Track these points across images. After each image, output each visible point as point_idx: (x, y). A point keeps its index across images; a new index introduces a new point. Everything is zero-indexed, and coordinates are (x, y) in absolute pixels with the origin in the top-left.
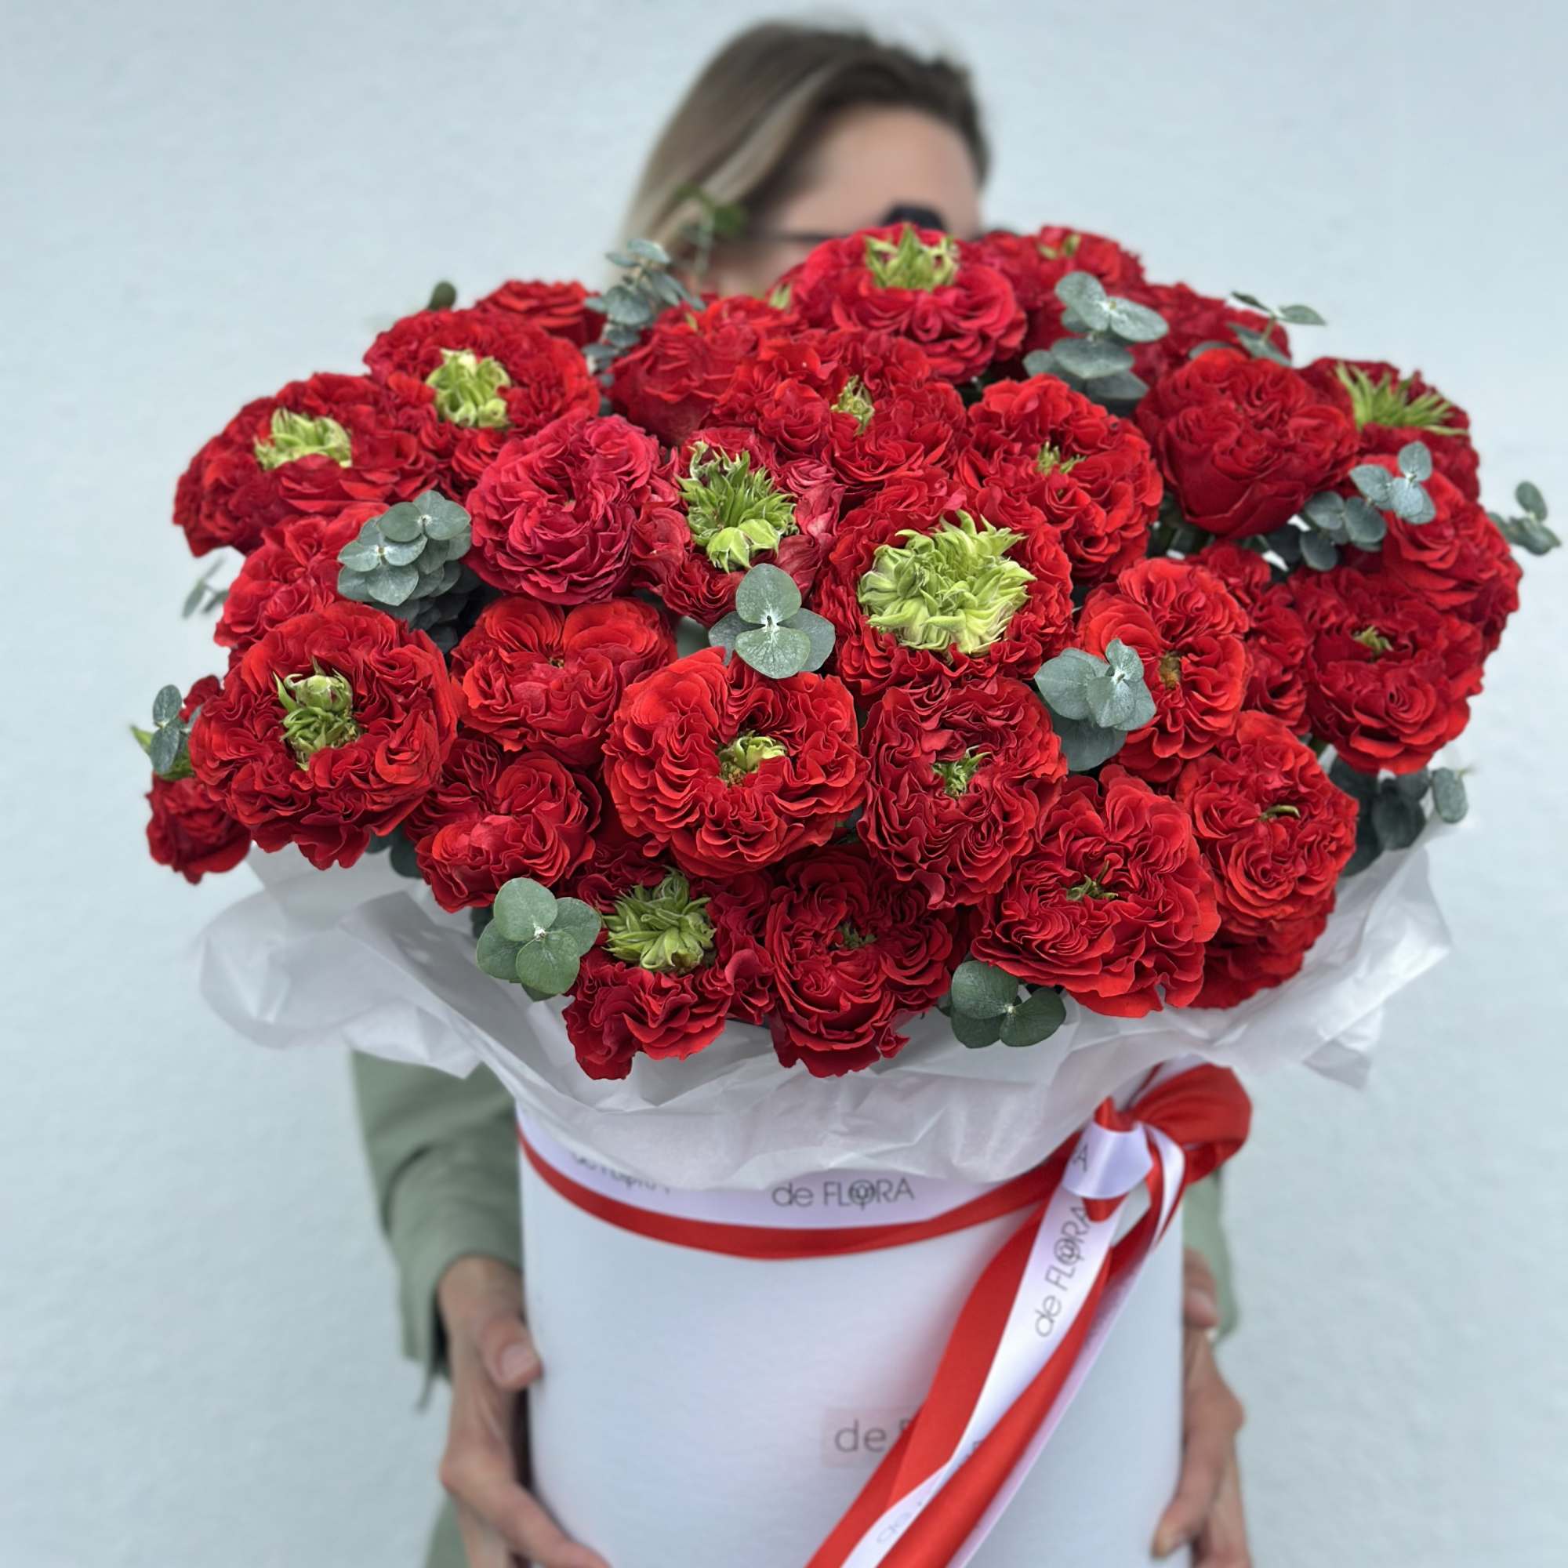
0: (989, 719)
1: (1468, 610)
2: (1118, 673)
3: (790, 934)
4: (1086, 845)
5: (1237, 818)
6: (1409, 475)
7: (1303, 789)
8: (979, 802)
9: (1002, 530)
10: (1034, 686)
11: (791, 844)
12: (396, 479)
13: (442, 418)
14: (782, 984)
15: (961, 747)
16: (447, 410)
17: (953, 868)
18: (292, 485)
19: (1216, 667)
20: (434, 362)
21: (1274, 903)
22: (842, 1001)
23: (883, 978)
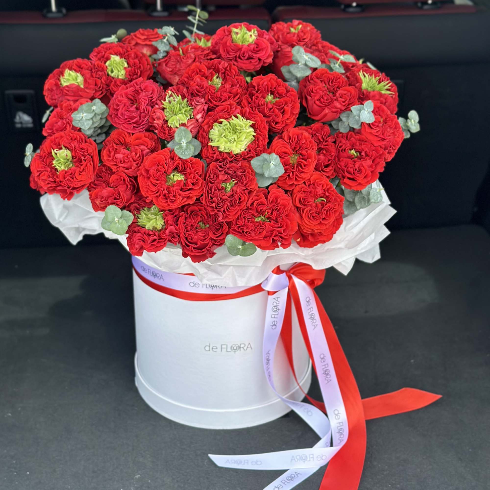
0: (238, 173)
1: (383, 146)
2: (272, 162)
3: (185, 225)
4: (261, 207)
5: (307, 202)
6: (366, 110)
7: (327, 194)
8: (233, 195)
9: (248, 120)
10: (250, 165)
11: (184, 202)
12: (94, 92)
13: (108, 75)
14: (182, 238)
15: (230, 179)
16: (110, 73)
17: (224, 211)
18: (67, 92)
19: (306, 161)
20: (108, 59)
21: (315, 225)
22: (198, 243)
23: (209, 237)
